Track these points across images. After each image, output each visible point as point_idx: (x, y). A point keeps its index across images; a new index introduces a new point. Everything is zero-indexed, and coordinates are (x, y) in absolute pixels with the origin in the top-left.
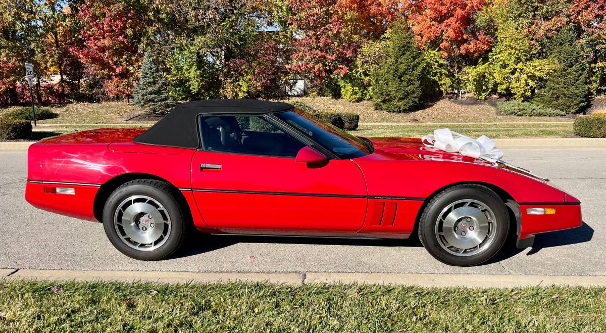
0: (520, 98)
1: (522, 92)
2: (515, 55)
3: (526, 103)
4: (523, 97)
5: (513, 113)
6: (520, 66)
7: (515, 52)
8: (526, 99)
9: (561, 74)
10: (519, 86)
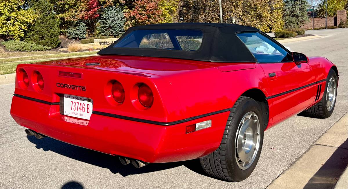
0: (17, 38)
1: (18, 34)
2: (9, 6)
3: (22, 42)
4: (19, 37)
5: (18, 50)
6: (13, 14)
7: (9, 4)
8: (22, 39)
9: (43, 21)
10: (15, 30)
